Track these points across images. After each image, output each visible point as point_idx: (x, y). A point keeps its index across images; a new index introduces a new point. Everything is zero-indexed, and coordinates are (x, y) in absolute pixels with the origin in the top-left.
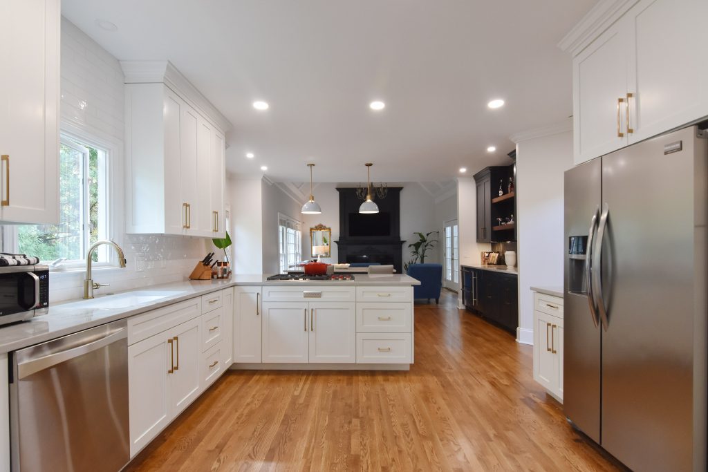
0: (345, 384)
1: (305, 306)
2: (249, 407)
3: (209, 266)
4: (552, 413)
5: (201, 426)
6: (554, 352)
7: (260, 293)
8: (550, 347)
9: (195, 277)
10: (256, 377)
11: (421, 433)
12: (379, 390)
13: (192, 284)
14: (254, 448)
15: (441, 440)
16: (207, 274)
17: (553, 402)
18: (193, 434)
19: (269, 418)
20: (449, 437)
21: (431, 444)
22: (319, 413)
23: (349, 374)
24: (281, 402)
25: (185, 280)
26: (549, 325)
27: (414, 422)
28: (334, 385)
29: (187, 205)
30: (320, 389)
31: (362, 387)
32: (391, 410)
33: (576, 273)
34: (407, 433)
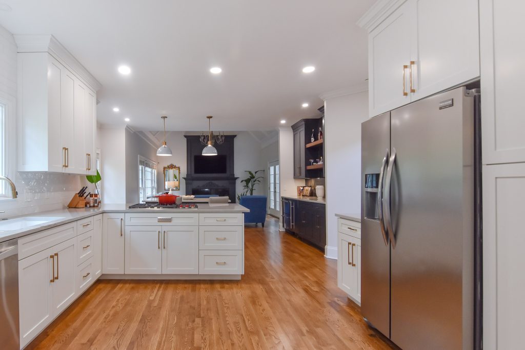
0: (190, 291)
1: (159, 229)
2: (114, 309)
3: (83, 198)
4: (352, 313)
5: (77, 324)
6: (354, 265)
7: (123, 218)
8: (351, 261)
9: (72, 206)
10: (120, 286)
11: (249, 329)
12: (217, 296)
13: (70, 212)
14: (117, 342)
15: (265, 335)
16: (82, 204)
17: (352, 305)
18: (70, 331)
19: (130, 318)
20: (271, 333)
21: (257, 338)
22: (169, 313)
23: (193, 282)
24: (140, 305)
25: (64, 208)
26: (350, 244)
27: (244, 321)
28: (181, 292)
29: (66, 149)
30: (170, 294)
31: (203, 292)
32: (226, 311)
33: (370, 203)
34: (239, 329)
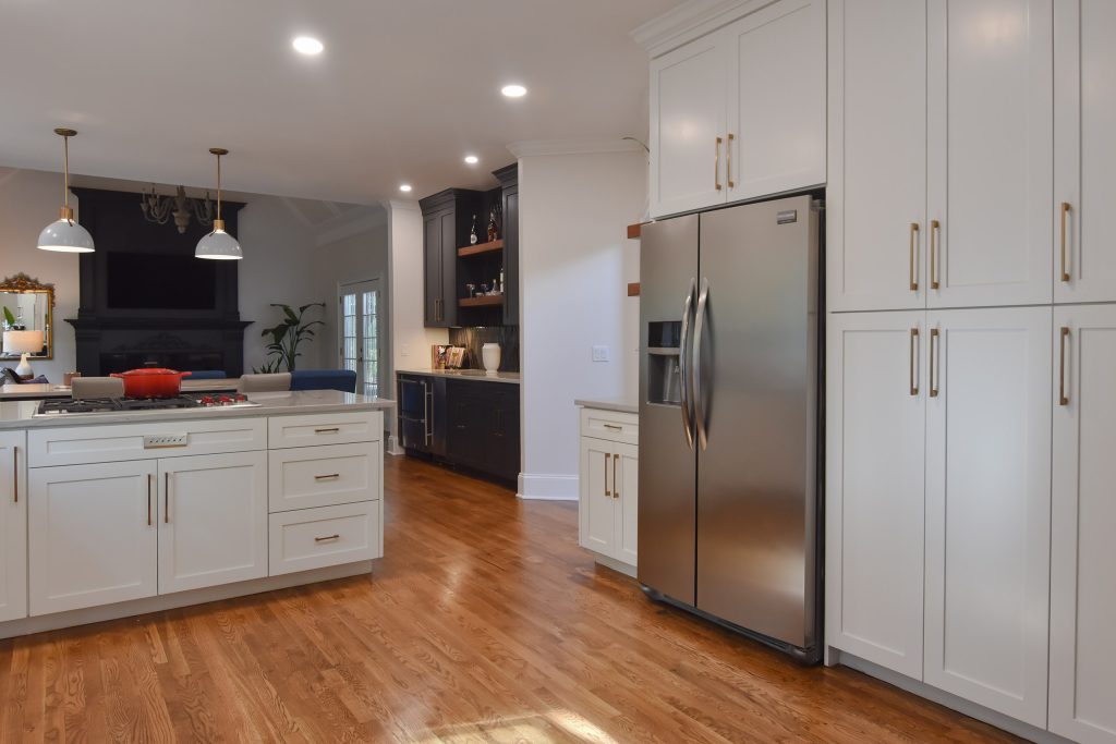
0: (259, 621)
1: (150, 468)
6: (616, 495)
7: (22, 445)
8: (610, 489)
11: (455, 659)
12: (338, 616)
15: (493, 661)
20: (500, 653)
24: (136, 683)
26: (607, 455)
27: (433, 647)
28: (238, 629)
30: (205, 638)
31: (298, 619)
32: (383, 641)
34: (434, 665)
